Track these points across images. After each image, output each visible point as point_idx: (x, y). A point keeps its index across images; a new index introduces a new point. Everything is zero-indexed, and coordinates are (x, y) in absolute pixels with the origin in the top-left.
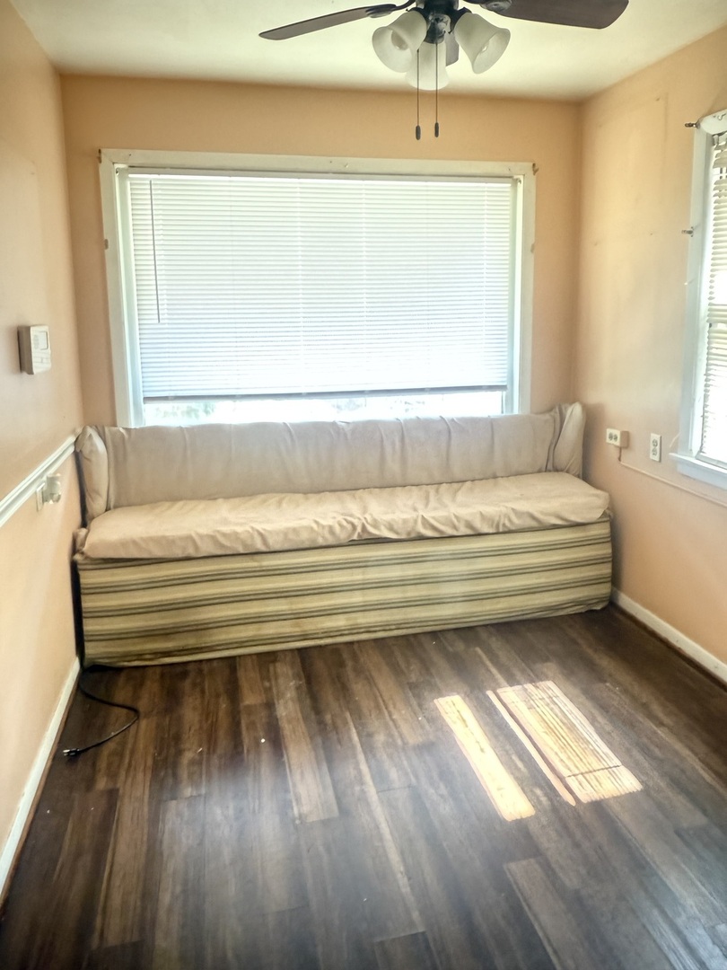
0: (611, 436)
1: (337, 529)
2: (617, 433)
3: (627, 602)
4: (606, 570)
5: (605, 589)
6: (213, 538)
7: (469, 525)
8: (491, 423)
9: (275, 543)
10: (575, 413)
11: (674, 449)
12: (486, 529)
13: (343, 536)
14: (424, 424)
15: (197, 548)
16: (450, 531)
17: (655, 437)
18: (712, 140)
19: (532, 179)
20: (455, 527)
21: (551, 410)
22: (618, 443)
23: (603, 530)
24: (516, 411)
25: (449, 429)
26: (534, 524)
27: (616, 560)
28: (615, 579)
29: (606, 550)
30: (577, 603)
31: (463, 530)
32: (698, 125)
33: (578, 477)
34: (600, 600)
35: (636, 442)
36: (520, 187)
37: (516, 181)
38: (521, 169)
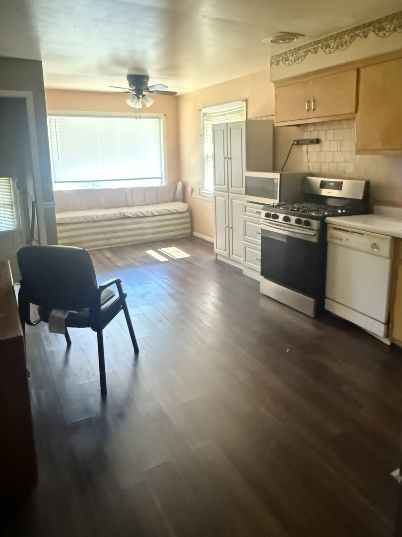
0: (189, 189)
1: (117, 214)
2: (190, 188)
3: (195, 234)
4: (189, 225)
5: (189, 231)
6: (83, 217)
7: (152, 213)
8: (157, 188)
9: (100, 218)
10: (180, 184)
11: (202, 190)
12: (156, 214)
13: (118, 216)
14: (138, 188)
15: (79, 220)
16: (147, 215)
17: (198, 188)
18: (205, 114)
19: (165, 118)
20: (148, 213)
21: (173, 184)
22: (190, 191)
23: (187, 214)
24: (164, 184)
25: (145, 190)
26: (169, 213)
27: (192, 222)
28: (192, 228)
29: (189, 220)
30: (182, 234)
31: (150, 214)
32: (201, 110)
33: (182, 202)
34: (188, 234)
35: (194, 190)
36: (162, 120)
37: (160, 119)
38: (162, 115)
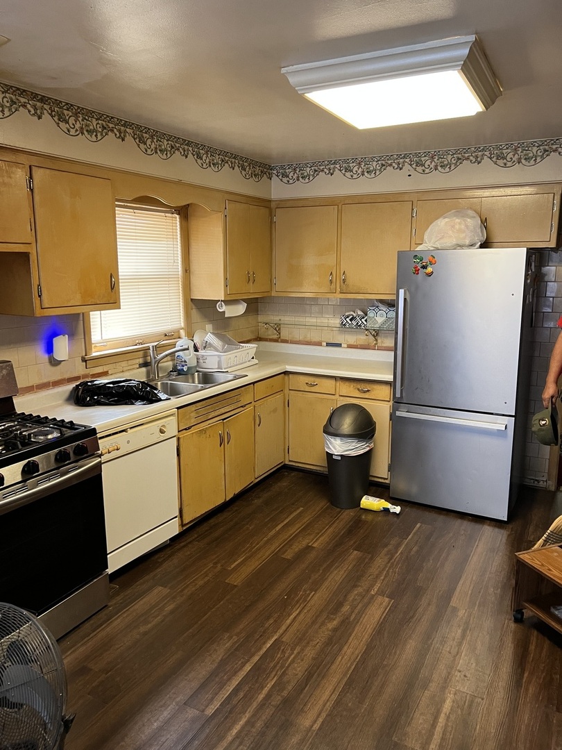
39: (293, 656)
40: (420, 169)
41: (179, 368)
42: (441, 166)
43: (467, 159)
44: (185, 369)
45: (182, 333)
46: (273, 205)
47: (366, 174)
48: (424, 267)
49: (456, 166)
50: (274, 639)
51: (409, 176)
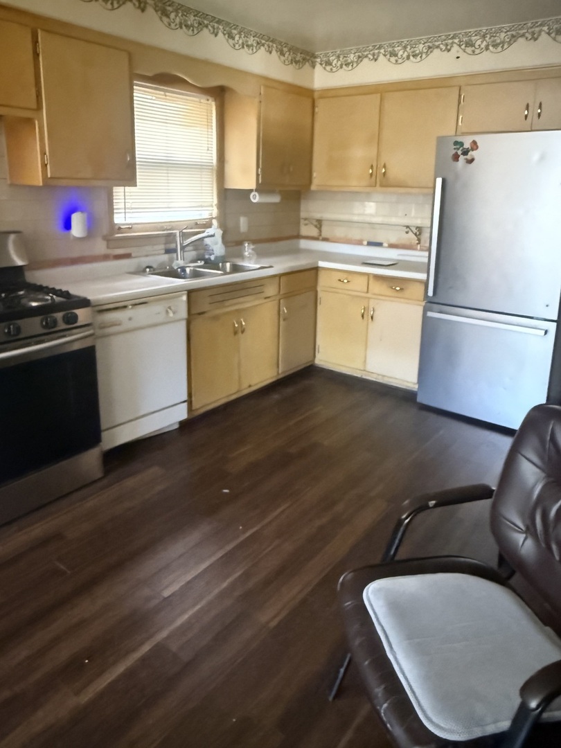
39: (270, 548)
40: (469, 50)
41: (207, 257)
42: (492, 46)
43: (523, 35)
44: (212, 258)
45: (215, 222)
46: (316, 95)
47: (411, 58)
48: (465, 153)
49: (510, 44)
50: (255, 529)
51: (458, 58)
